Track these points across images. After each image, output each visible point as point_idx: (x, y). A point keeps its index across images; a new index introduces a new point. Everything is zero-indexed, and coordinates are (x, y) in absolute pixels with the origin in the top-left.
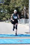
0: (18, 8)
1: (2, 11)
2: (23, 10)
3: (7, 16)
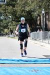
0: (32, 11)
1: (2, 18)
2: (40, 16)
3: (10, 25)
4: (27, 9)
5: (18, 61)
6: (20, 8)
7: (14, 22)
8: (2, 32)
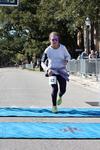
0: (67, 22)
3: (27, 47)
4: (59, 17)
5: (40, 112)
6: (45, 15)
7: (33, 41)
8: (12, 60)
